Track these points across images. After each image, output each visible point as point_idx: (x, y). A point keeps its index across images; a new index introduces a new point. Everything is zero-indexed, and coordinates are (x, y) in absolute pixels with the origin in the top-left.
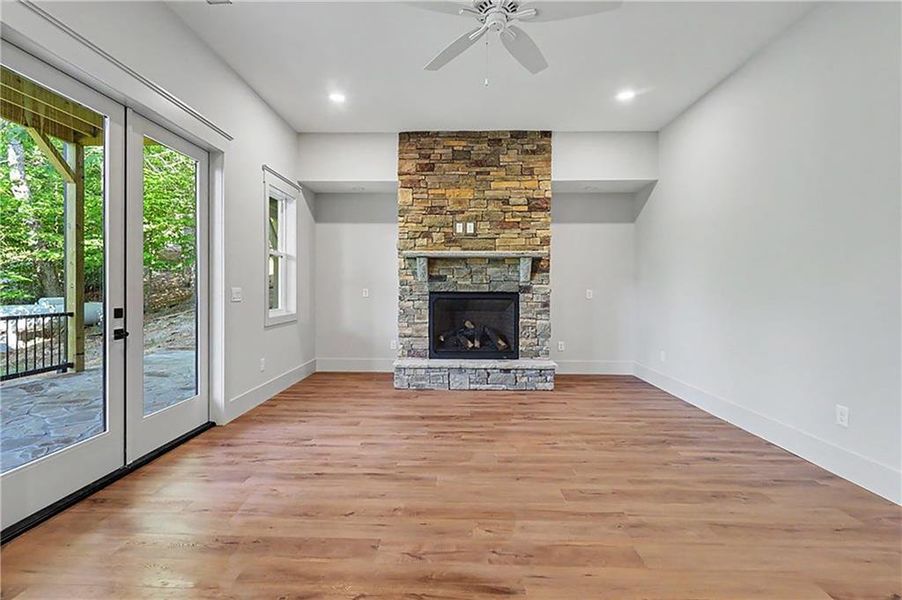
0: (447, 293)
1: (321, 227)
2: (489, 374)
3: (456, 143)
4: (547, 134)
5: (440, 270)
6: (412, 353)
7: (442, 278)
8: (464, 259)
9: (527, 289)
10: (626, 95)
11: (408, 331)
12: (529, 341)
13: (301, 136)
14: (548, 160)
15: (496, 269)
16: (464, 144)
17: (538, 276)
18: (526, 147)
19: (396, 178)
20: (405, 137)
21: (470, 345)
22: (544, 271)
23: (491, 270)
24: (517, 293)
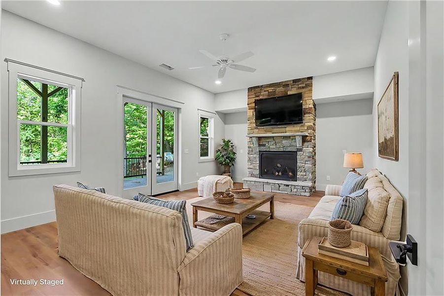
0: (266, 151)
1: (226, 126)
2: (280, 186)
3: (269, 89)
4: (310, 78)
5: (263, 142)
6: (252, 175)
7: (264, 145)
8: (273, 137)
9: (301, 150)
10: (332, 59)
11: (251, 167)
12: (302, 173)
13: (215, 95)
14: (311, 90)
15: (286, 141)
16: (273, 88)
17: (306, 144)
18: (300, 86)
19: (247, 106)
20: (250, 89)
21: (277, 174)
22: (308, 142)
23: (284, 142)
24: (296, 152)
